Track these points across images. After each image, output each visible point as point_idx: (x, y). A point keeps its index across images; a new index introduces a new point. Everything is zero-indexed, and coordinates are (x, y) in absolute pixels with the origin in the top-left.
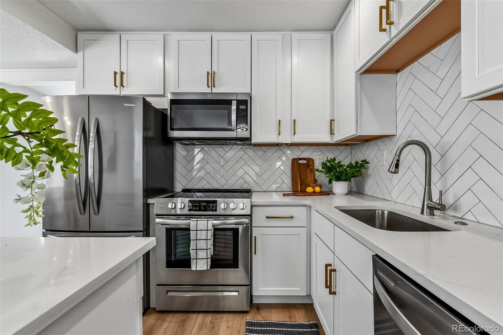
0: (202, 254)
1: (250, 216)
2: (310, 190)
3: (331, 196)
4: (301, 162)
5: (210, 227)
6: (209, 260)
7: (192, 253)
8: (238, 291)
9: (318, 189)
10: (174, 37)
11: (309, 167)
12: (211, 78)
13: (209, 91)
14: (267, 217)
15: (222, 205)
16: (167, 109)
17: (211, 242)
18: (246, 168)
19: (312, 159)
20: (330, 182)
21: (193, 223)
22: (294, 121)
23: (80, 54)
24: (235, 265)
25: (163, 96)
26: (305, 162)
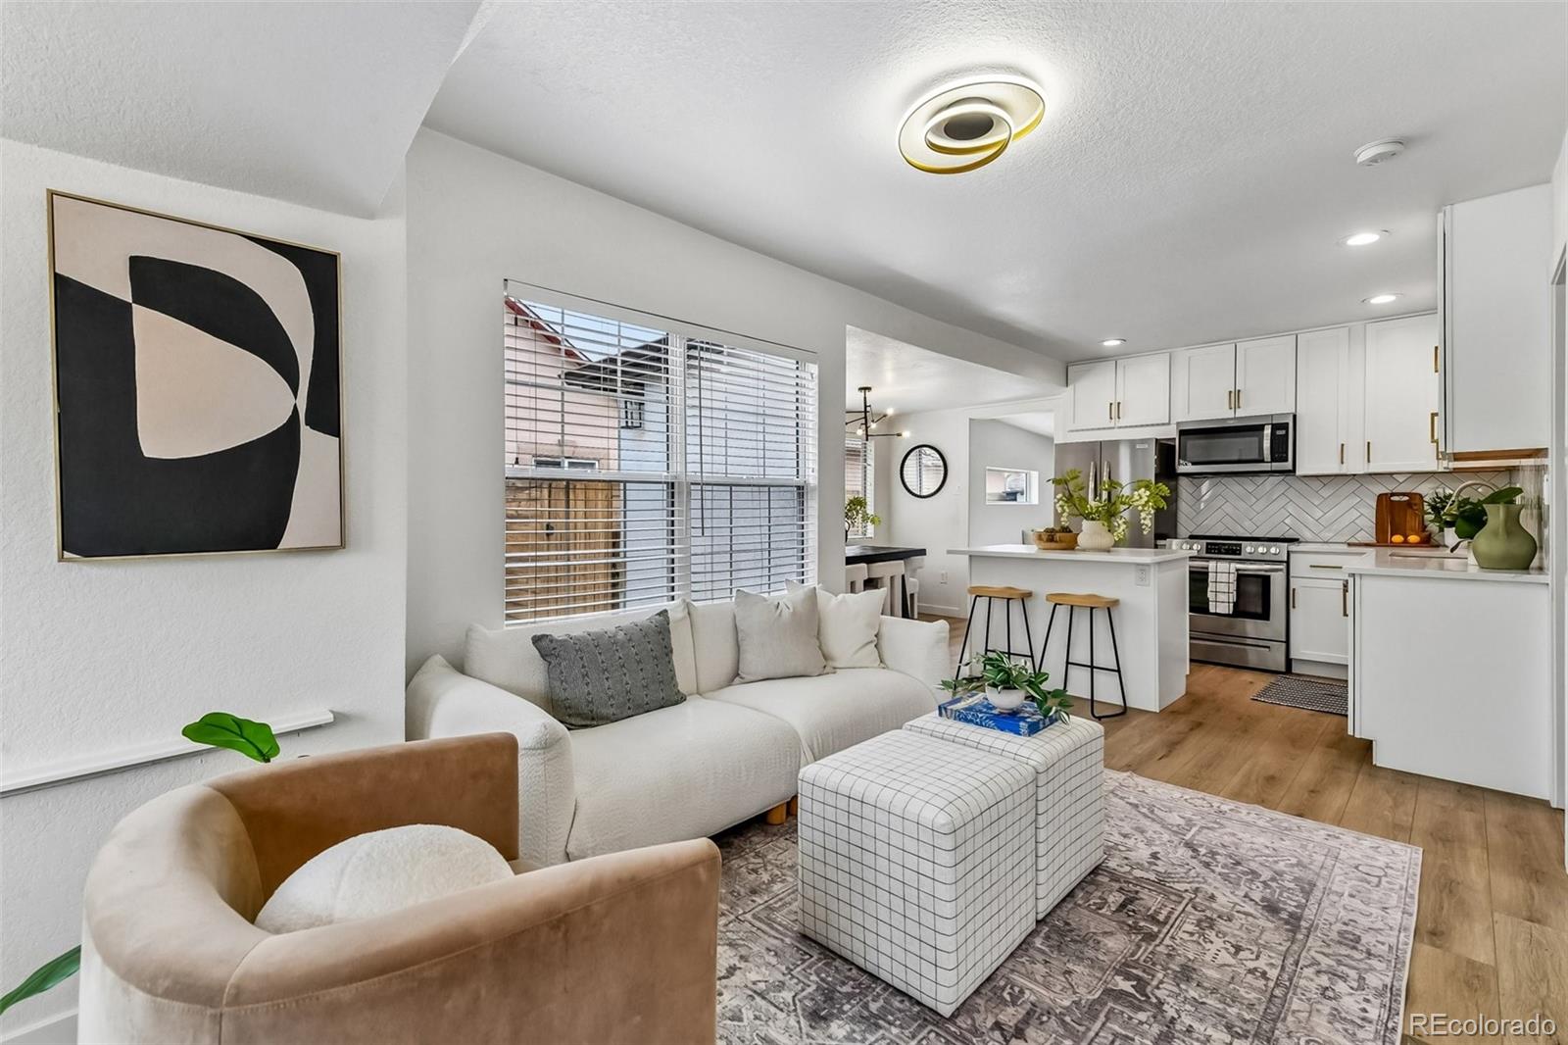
0: (1222, 597)
1: (1288, 563)
2: (1398, 538)
3: (1441, 548)
4: (1394, 498)
5: (1233, 570)
6: (1232, 605)
7: (1210, 596)
8: (1268, 647)
9: (1413, 538)
10: (1182, 355)
11: (1411, 507)
12: (1235, 397)
13: (1230, 414)
14: (1311, 566)
15: (1248, 548)
16: (1174, 439)
17: (1233, 587)
18: (1291, 508)
19: (1420, 495)
20: (1441, 530)
21: (1212, 565)
22: (1369, 443)
23: (1071, 387)
24: (1265, 615)
25: (1169, 424)
26: (1406, 498)
